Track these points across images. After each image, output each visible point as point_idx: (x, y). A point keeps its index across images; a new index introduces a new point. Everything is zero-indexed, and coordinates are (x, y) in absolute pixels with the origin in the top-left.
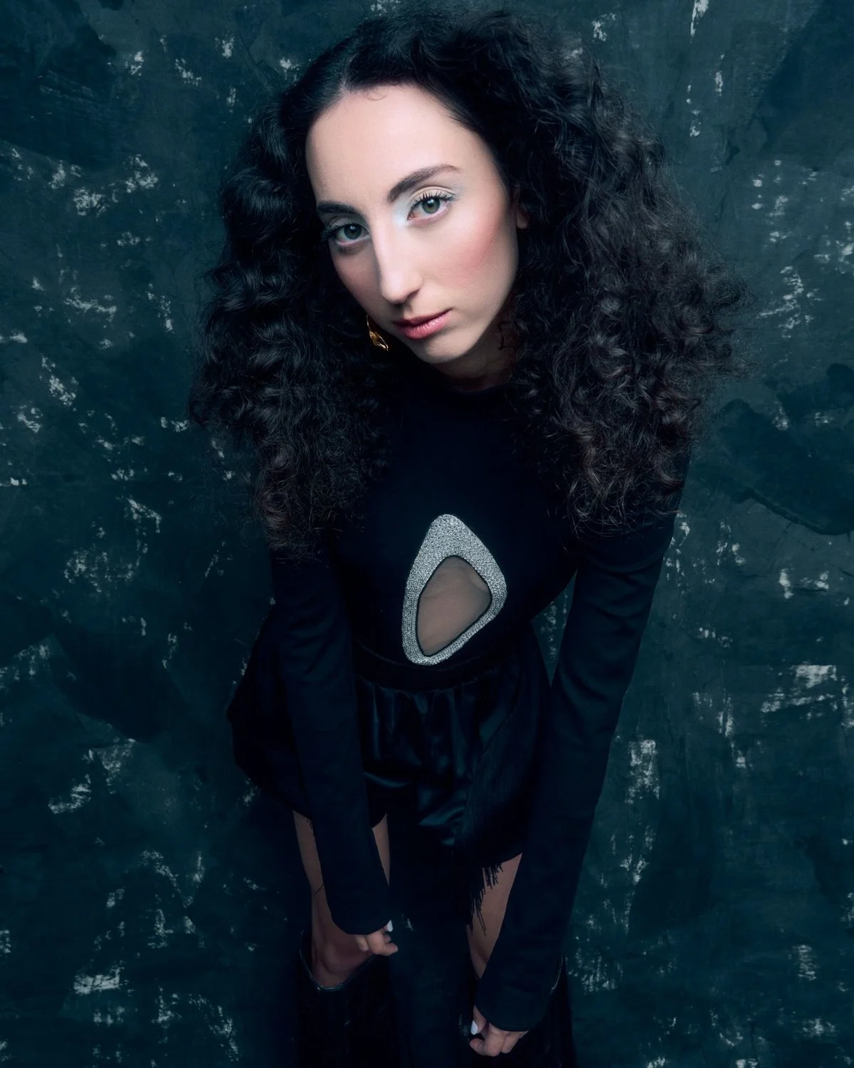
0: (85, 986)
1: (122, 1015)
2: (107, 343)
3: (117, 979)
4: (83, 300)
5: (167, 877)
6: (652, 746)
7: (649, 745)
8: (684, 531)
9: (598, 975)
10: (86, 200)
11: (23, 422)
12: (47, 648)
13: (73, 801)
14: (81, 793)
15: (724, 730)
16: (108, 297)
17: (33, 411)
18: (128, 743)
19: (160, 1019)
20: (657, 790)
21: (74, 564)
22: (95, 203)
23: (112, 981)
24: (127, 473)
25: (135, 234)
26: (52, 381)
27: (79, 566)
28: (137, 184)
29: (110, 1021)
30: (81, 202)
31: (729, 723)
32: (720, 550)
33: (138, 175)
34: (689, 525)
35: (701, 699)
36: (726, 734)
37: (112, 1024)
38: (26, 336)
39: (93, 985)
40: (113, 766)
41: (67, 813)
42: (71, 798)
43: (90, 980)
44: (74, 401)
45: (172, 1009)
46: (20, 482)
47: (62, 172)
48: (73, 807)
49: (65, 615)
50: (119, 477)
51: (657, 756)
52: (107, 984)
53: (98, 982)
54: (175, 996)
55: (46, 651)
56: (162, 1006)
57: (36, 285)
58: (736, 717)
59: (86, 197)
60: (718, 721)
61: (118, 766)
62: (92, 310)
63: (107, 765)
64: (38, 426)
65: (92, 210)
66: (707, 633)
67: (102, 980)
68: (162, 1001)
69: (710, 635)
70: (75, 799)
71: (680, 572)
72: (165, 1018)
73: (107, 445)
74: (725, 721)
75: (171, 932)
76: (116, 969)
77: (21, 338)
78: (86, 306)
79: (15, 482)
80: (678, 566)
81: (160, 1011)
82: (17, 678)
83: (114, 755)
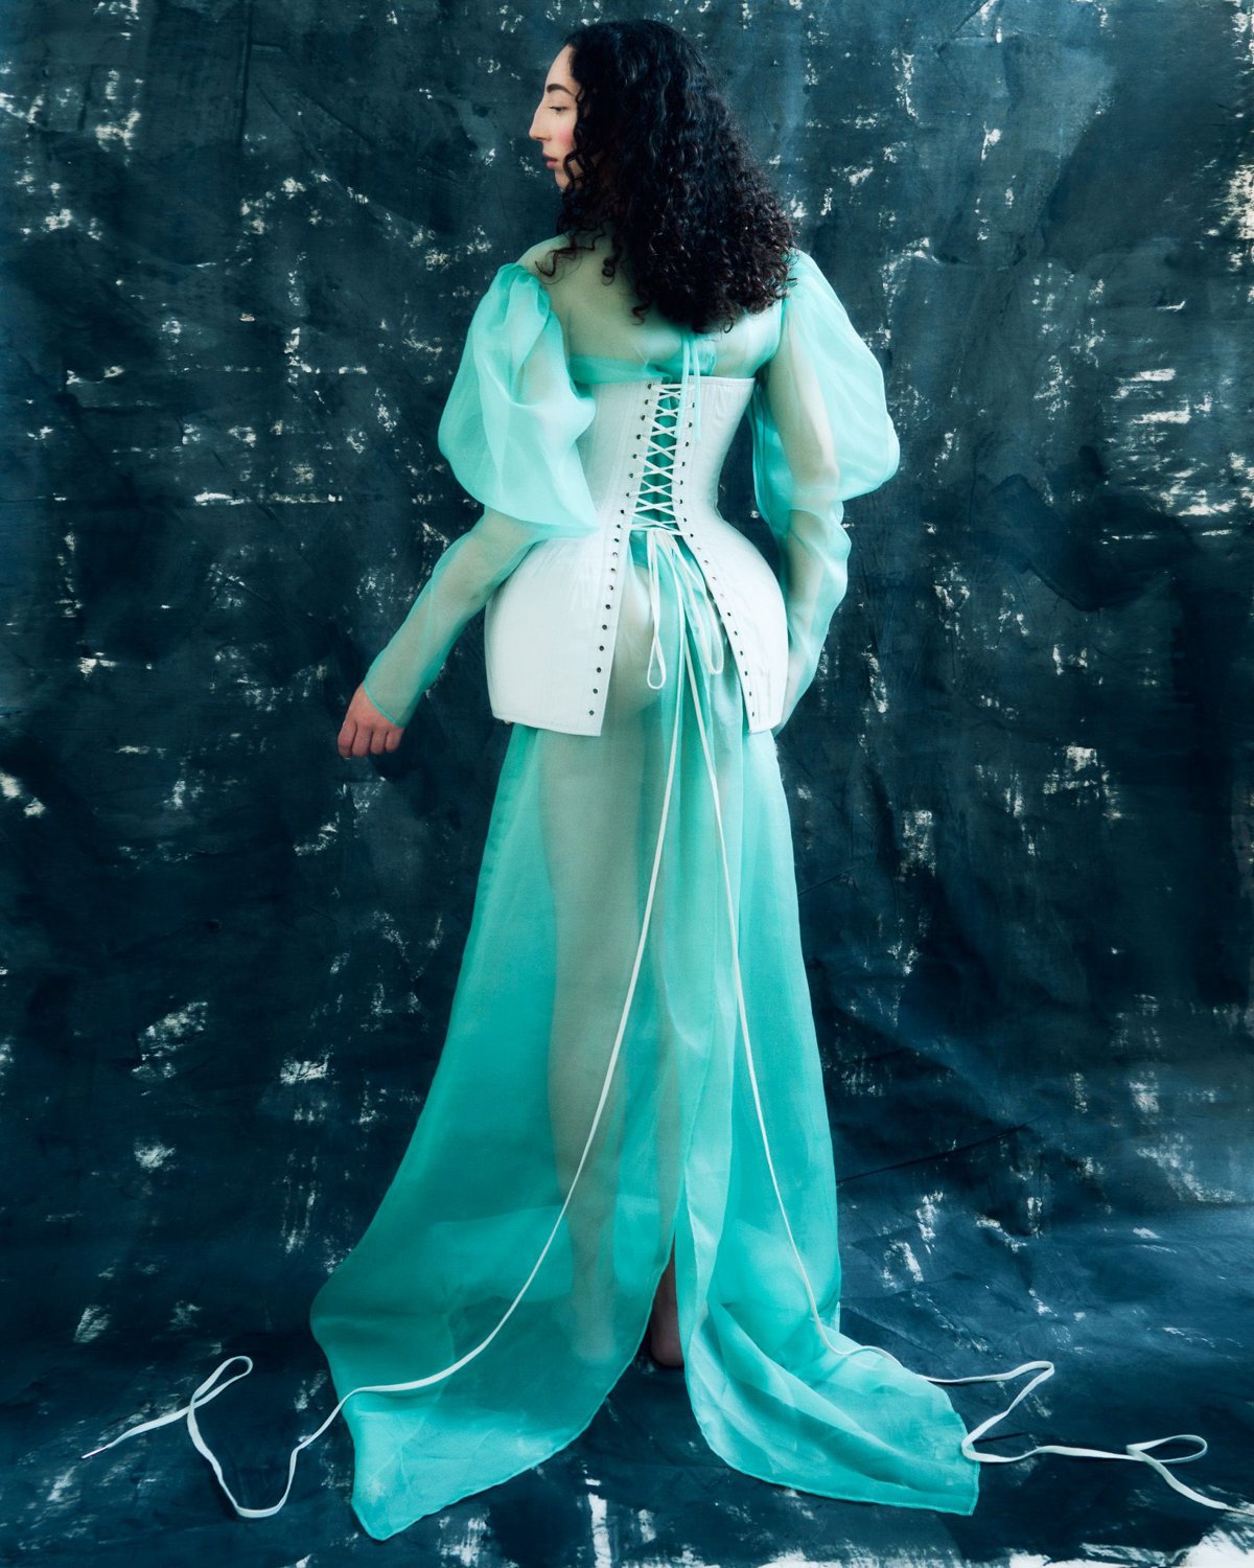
0: (292, 1073)
1: (324, 1111)
2: (429, 378)
3: (325, 1066)
4: (417, 340)
5: (395, 944)
6: (928, 817)
7: (925, 816)
8: (964, 595)
9: (862, 1075)
10: (435, 258)
11: (350, 443)
12: (325, 668)
13: (318, 841)
14: (328, 833)
15: (1013, 809)
16: (437, 339)
17: (360, 434)
18: (380, 780)
19: (362, 1120)
20: (933, 865)
21: (367, 581)
22: (441, 261)
23: (320, 1069)
24: (426, 498)
25: (468, 288)
26: (380, 409)
27: (371, 583)
28: (476, 248)
29: (311, 1118)
30: (430, 259)
31: (1018, 802)
32: (1003, 617)
33: (477, 241)
34: (969, 589)
35: (985, 772)
36: (1015, 813)
37: (313, 1122)
38: (367, 368)
39: (299, 1074)
40: (362, 805)
41: (310, 856)
42: (318, 837)
43: (298, 1066)
44: (394, 428)
45: (377, 1107)
46: (337, 498)
47: (420, 234)
48: (318, 849)
49: (349, 632)
50: (418, 501)
51: (933, 828)
52: (314, 1072)
53: (305, 1070)
54: (383, 1091)
55: (323, 671)
56: (365, 1104)
57: (383, 325)
58: (1025, 797)
59: (435, 256)
60: (1004, 798)
61: (366, 806)
62: (423, 349)
63: (358, 803)
64: (362, 447)
65: (438, 266)
66: (989, 702)
67: (309, 1068)
68: (366, 1098)
69: (993, 704)
70: (322, 839)
71: (960, 634)
72: (368, 1119)
73: (413, 471)
74: (1013, 798)
75: (390, 1011)
76: (325, 1053)
77: (363, 370)
78: (419, 346)
79: (332, 499)
80: (957, 628)
81: (363, 1109)
82: (290, 700)
83: (365, 793)
